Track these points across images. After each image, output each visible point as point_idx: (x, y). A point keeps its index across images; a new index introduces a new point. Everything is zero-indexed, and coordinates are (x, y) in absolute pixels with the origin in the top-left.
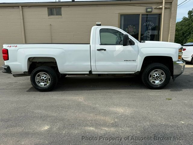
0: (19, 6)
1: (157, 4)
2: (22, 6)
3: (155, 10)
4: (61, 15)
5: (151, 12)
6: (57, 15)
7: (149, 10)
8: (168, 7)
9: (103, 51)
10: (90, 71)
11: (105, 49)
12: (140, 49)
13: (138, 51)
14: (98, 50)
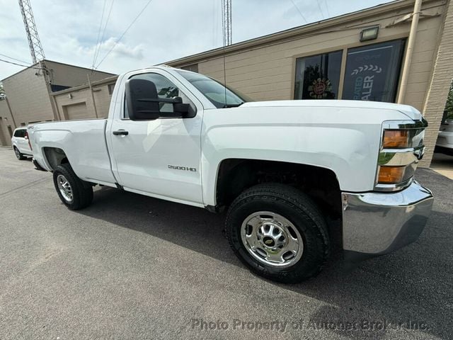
1: (395, 14)
3: (389, 30)
5: (375, 38)
7: (368, 34)
8: (434, 15)
9: (123, 136)
10: (117, 184)
11: (126, 131)
12: (206, 130)
13: (201, 140)
14: (116, 134)
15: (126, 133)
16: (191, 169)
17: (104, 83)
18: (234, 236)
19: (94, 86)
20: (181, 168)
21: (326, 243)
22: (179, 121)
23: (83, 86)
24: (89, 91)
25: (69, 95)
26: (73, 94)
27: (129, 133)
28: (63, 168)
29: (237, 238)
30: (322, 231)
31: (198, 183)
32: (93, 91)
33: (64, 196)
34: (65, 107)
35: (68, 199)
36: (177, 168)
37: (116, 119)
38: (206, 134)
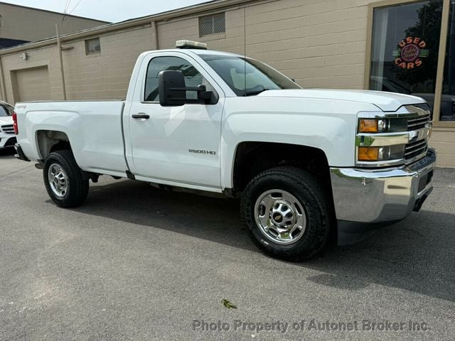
0: (150, 23)
2: (156, 22)
4: (224, 30)
6: (217, 32)
9: (144, 119)
10: (128, 172)
11: (147, 114)
12: (226, 116)
13: (221, 124)
14: (135, 117)
15: (147, 117)
16: (211, 153)
17: (80, 38)
18: (248, 216)
19: (64, 41)
20: (201, 152)
21: (323, 214)
22: (201, 107)
23: (48, 42)
24: (56, 49)
25: (24, 54)
26: (31, 53)
27: (150, 117)
28: (60, 155)
29: (250, 218)
30: (319, 203)
31: (216, 166)
32: (62, 49)
33: (55, 190)
34: (14, 73)
35: (59, 194)
36: (197, 151)
37: (135, 102)
38: (226, 120)
